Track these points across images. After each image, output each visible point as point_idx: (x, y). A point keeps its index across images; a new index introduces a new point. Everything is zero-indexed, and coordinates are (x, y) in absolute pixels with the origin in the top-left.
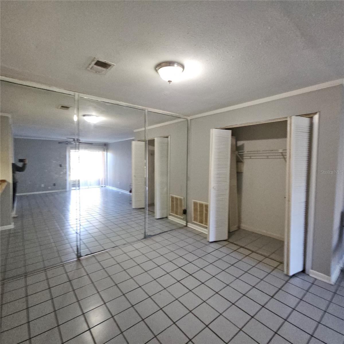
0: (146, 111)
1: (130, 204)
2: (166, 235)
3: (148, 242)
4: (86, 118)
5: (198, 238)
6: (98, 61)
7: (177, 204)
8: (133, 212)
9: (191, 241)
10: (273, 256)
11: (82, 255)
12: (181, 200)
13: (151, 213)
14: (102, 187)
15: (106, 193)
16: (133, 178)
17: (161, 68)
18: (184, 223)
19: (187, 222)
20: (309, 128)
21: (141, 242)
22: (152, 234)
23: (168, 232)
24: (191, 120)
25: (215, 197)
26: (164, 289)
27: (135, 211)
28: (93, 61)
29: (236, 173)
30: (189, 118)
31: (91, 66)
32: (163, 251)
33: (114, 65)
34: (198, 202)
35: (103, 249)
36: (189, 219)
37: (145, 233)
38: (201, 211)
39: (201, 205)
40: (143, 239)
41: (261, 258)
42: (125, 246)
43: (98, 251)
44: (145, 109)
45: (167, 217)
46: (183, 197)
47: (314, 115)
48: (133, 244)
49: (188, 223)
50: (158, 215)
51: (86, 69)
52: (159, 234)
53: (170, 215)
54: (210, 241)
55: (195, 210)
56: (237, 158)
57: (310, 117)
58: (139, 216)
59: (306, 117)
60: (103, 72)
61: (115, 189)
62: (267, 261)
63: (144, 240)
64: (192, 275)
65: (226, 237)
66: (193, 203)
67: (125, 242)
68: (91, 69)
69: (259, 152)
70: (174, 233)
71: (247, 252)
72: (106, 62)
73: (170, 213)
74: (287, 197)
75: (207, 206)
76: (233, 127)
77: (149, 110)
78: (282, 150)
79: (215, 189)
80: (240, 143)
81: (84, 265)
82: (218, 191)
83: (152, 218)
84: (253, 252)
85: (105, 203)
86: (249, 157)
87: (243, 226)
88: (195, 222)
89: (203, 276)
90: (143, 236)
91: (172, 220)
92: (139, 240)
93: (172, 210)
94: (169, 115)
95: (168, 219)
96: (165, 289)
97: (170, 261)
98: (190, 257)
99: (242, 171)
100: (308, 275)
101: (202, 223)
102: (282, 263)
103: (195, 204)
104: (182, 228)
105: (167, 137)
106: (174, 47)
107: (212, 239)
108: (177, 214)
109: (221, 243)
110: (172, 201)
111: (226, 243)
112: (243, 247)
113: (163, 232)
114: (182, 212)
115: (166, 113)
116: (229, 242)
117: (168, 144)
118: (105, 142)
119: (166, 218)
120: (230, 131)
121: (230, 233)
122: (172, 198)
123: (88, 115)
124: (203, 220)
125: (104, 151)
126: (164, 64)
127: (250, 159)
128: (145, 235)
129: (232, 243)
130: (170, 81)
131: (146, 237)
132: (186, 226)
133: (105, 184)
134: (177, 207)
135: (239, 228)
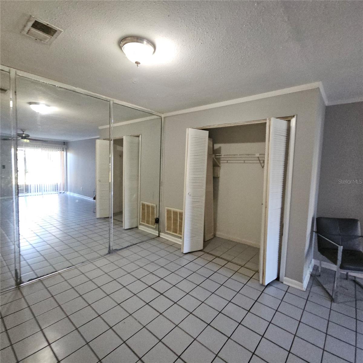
0: (111, 102)
1: (94, 213)
2: (135, 249)
3: (113, 258)
4: (33, 107)
5: (171, 250)
6: (36, 21)
7: (148, 212)
8: (97, 222)
9: (163, 253)
10: (248, 265)
11: (23, 280)
12: (153, 208)
13: (118, 223)
14: (61, 193)
15: (65, 201)
16: (98, 183)
17: (126, 43)
18: (156, 233)
19: (159, 232)
20: (286, 131)
21: (105, 258)
22: (118, 248)
23: (138, 245)
24: (165, 118)
25: (190, 204)
26: (129, 315)
27: (100, 221)
28: (28, 20)
29: (212, 177)
30: (163, 116)
31: (27, 29)
32: (131, 267)
33: (61, 31)
34: (173, 209)
35: (54, 271)
36: (161, 229)
37: (109, 247)
38: (175, 220)
39: (175, 213)
40: (107, 254)
41: (236, 268)
42: (85, 264)
43: (46, 274)
44: (110, 100)
45: (137, 227)
46: (155, 204)
47: (292, 118)
48: (93, 261)
49: (161, 233)
50: (126, 225)
51: (21, 32)
52: (127, 247)
53: (140, 224)
54: (184, 252)
55: (169, 218)
56: (214, 161)
57: (288, 119)
58: (104, 226)
59: (284, 119)
60: (47, 41)
61: (76, 195)
62: (243, 270)
63: (109, 255)
64: (163, 294)
65: (201, 247)
66: (166, 211)
67: (84, 260)
68: (28, 33)
69: (236, 156)
70: (145, 245)
71: (223, 262)
72: (48, 24)
73: (141, 223)
74: (264, 203)
75: (181, 214)
76: (210, 128)
77: (114, 102)
78: (258, 154)
79: (190, 195)
80: (217, 146)
81: (24, 294)
82: (193, 198)
83: (119, 229)
84: (229, 261)
85: (64, 212)
86: (226, 162)
87: (219, 234)
88: (169, 232)
89: (175, 294)
90: (106, 251)
91: (143, 231)
92: (102, 256)
93: (143, 219)
94: (139, 110)
95: (138, 228)
96: (131, 315)
97: (139, 279)
98: (162, 273)
99: (218, 176)
100: (282, 283)
101: (176, 232)
102: (257, 272)
103: (169, 212)
104: (154, 238)
105: (138, 136)
106: (142, 14)
107: (186, 250)
108: (148, 223)
109: (196, 253)
110: (143, 209)
111: (201, 253)
112: (219, 257)
113: (132, 244)
114: (154, 221)
115: (136, 107)
116: (204, 252)
117: (139, 144)
118: (64, 140)
119: (136, 229)
120: (207, 132)
121: (206, 243)
122: (143, 205)
123: (35, 103)
124: (177, 229)
125: (63, 151)
126: (129, 38)
127: (227, 164)
128: (109, 249)
129: (208, 253)
130: (137, 63)
131: (110, 252)
132: (159, 236)
133: (63, 190)
134: (148, 216)
135: (215, 236)
